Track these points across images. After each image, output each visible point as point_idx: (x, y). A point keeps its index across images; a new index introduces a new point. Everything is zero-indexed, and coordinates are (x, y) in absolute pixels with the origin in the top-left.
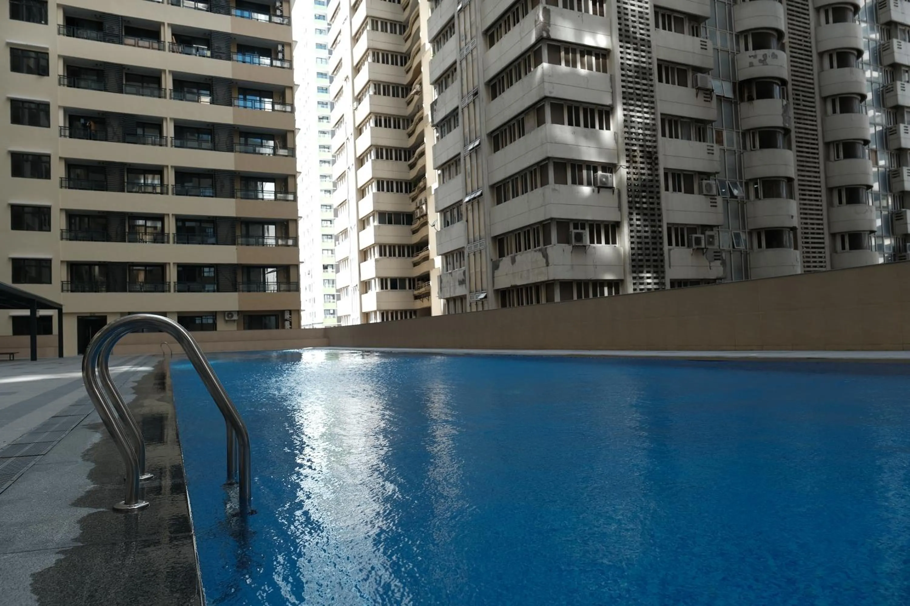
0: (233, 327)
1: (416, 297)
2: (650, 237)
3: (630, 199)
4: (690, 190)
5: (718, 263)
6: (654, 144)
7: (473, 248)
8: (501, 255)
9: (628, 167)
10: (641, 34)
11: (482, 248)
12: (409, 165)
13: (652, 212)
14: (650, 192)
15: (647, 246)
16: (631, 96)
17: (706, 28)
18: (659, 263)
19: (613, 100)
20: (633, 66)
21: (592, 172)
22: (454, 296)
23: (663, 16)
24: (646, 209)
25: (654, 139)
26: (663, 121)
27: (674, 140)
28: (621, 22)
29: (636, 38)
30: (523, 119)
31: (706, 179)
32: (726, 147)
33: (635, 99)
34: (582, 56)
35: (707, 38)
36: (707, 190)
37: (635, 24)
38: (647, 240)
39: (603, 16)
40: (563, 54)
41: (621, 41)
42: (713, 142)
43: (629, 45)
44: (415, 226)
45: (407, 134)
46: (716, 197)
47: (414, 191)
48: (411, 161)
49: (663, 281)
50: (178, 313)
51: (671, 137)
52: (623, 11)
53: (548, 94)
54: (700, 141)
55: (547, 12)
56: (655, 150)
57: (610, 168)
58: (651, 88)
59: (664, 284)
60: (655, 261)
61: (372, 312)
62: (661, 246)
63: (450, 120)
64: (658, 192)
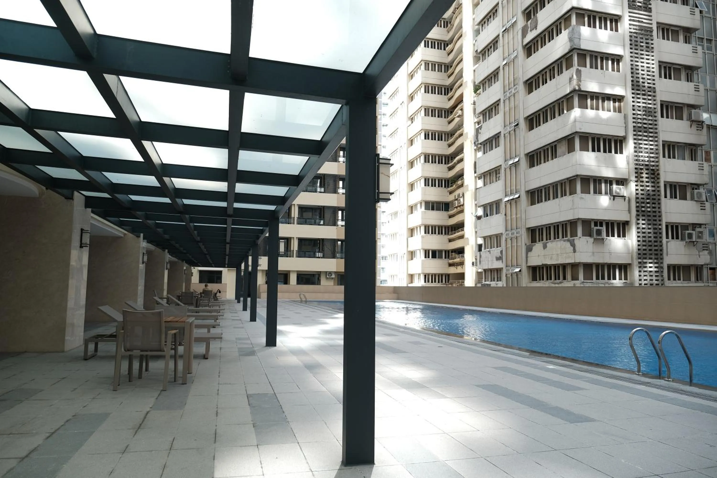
0: (331, 283)
1: (450, 265)
2: (652, 233)
3: (638, 204)
4: (684, 197)
5: (706, 252)
6: (657, 164)
7: (510, 235)
8: (533, 241)
9: (636, 181)
10: (648, 83)
11: (518, 235)
12: (448, 167)
13: (654, 214)
14: (653, 199)
15: (650, 239)
16: (640, 129)
17: (698, 74)
18: (658, 252)
19: (626, 132)
20: (642, 107)
21: (608, 184)
22: (492, 268)
23: (665, 68)
24: (649, 212)
25: (657, 160)
26: (664, 146)
27: (672, 160)
28: (633, 75)
29: (644, 87)
30: (556, 146)
31: (696, 189)
32: (713, 163)
33: (643, 131)
34: (603, 101)
35: (699, 83)
36: (697, 197)
37: (644, 76)
38: (650, 235)
39: (619, 72)
40: (589, 101)
41: (633, 89)
42: (702, 161)
43: (639, 92)
44: (451, 212)
45: (448, 144)
46: (704, 203)
47: (452, 186)
48: (450, 165)
49: (662, 265)
50: (297, 271)
51: (669, 157)
52: (634, 67)
53: (578, 130)
54: (692, 160)
55: (579, 72)
56: (657, 168)
57: (622, 182)
58: (655, 123)
59: (662, 268)
60: (656, 250)
61: (416, 274)
62: (661, 240)
63: (492, 141)
64: (659, 199)
